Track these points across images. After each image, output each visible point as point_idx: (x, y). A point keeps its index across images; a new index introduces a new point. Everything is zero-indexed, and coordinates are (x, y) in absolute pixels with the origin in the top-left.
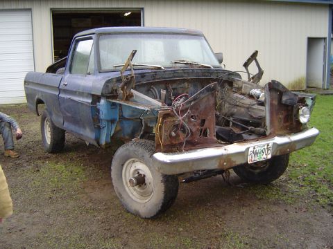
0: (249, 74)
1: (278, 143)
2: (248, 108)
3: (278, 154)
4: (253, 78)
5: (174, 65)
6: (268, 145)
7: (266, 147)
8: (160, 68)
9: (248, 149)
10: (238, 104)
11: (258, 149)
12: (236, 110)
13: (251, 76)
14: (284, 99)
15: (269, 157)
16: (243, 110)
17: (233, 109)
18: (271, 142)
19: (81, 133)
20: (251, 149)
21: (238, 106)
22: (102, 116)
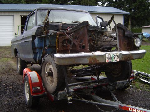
0: (111, 28)
1: (123, 53)
2: (109, 42)
3: (123, 60)
4: (113, 30)
5: (73, 23)
6: (117, 54)
7: (116, 55)
8: (65, 23)
9: (106, 54)
10: (105, 41)
11: (111, 55)
12: (104, 44)
13: (112, 29)
14: (126, 33)
15: (118, 60)
16: (107, 43)
17: (102, 44)
18: (119, 53)
19: (29, 57)
20: (107, 55)
21: (105, 42)
22: (36, 46)
